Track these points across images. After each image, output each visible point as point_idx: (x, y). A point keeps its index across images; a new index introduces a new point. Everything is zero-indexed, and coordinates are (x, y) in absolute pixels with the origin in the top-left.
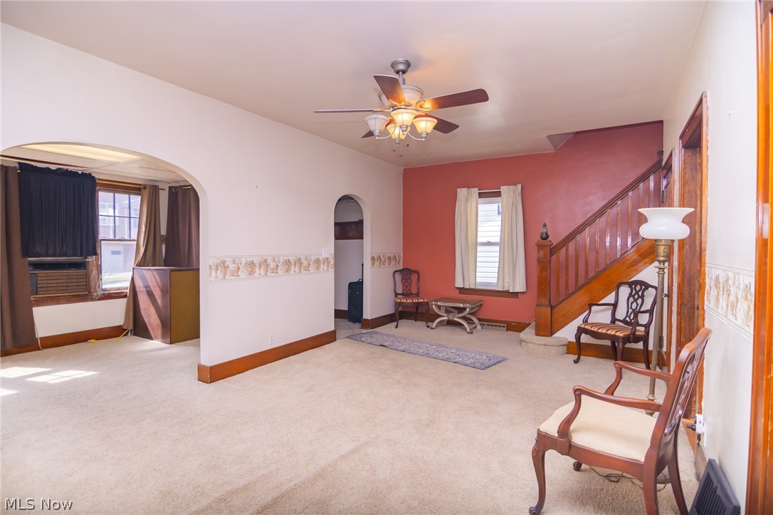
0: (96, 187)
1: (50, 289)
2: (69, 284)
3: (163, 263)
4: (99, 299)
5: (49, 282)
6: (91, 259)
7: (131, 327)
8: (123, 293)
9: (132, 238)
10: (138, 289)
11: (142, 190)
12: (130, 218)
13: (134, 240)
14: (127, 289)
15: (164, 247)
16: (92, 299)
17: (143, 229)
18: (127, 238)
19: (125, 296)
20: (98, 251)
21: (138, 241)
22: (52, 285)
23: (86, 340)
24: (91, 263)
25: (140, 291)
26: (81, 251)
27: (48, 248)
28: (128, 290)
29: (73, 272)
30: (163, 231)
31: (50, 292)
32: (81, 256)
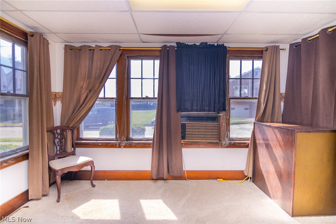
0: (226, 54)
1: (193, 136)
2: (206, 133)
3: (281, 120)
4: (227, 147)
5: (194, 130)
6: (221, 114)
7: (250, 175)
8: (245, 143)
9: (254, 96)
10: (257, 142)
11: (264, 52)
12: (253, 79)
13: (256, 98)
14: (248, 140)
15: (282, 104)
16: (222, 146)
17: (264, 88)
18: (250, 96)
19: (247, 146)
20: (227, 108)
21: (259, 99)
22: (195, 133)
23: (217, 178)
24: (221, 118)
25: (259, 143)
26: (214, 107)
27: (193, 105)
28: (249, 142)
29: (210, 124)
30: (283, 89)
31: (193, 138)
32: (214, 111)
